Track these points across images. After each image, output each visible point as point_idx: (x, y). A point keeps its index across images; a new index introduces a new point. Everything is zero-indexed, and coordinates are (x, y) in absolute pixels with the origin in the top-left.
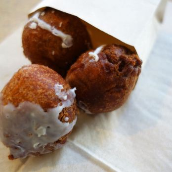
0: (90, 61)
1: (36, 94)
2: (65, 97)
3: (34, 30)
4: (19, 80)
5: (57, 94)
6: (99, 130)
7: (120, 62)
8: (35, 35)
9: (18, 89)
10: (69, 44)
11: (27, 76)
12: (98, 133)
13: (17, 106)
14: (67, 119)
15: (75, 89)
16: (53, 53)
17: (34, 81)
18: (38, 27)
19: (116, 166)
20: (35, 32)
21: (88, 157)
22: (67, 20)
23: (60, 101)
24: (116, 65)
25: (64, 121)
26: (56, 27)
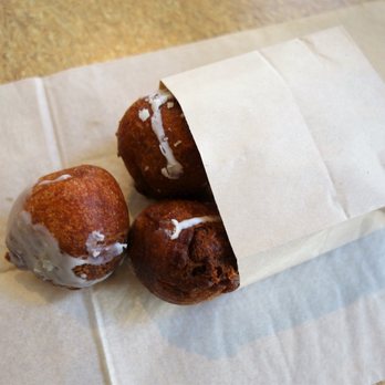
0: (166, 231)
1: (62, 228)
2: (96, 254)
3: (140, 121)
4: (56, 195)
5: (87, 244)
6: (138, 303)
7: (200, 265)
8: (138, 130)
9: (47, 207)
10: (173, 174)
11: (67, 199)
12: (133, 306)
13: (34, 223)
14: (85, 276)
15: (126, 246)
16: (147, 168)
17: (70, 210)
18: (149, 120)
19: (114, 363)
20: (139, 125)
21: (93, 325)
22: (188, 145)
23: (87, 253)
24: (191, 264)
25: (79, 276)
26: (169, 141)
